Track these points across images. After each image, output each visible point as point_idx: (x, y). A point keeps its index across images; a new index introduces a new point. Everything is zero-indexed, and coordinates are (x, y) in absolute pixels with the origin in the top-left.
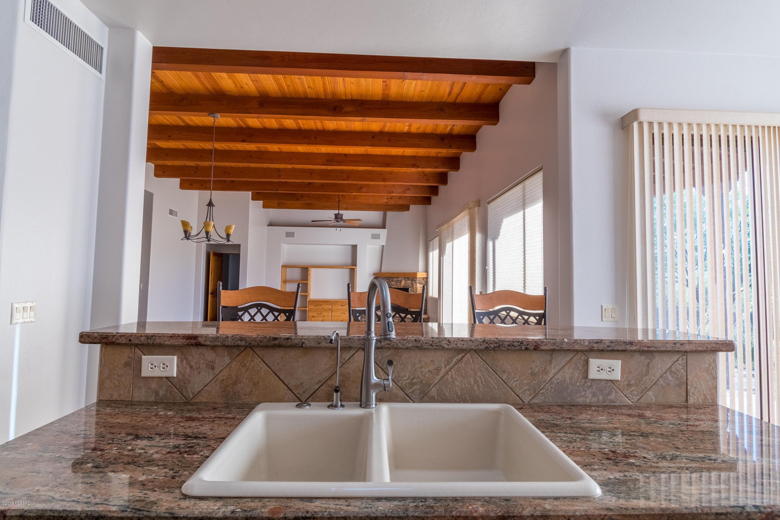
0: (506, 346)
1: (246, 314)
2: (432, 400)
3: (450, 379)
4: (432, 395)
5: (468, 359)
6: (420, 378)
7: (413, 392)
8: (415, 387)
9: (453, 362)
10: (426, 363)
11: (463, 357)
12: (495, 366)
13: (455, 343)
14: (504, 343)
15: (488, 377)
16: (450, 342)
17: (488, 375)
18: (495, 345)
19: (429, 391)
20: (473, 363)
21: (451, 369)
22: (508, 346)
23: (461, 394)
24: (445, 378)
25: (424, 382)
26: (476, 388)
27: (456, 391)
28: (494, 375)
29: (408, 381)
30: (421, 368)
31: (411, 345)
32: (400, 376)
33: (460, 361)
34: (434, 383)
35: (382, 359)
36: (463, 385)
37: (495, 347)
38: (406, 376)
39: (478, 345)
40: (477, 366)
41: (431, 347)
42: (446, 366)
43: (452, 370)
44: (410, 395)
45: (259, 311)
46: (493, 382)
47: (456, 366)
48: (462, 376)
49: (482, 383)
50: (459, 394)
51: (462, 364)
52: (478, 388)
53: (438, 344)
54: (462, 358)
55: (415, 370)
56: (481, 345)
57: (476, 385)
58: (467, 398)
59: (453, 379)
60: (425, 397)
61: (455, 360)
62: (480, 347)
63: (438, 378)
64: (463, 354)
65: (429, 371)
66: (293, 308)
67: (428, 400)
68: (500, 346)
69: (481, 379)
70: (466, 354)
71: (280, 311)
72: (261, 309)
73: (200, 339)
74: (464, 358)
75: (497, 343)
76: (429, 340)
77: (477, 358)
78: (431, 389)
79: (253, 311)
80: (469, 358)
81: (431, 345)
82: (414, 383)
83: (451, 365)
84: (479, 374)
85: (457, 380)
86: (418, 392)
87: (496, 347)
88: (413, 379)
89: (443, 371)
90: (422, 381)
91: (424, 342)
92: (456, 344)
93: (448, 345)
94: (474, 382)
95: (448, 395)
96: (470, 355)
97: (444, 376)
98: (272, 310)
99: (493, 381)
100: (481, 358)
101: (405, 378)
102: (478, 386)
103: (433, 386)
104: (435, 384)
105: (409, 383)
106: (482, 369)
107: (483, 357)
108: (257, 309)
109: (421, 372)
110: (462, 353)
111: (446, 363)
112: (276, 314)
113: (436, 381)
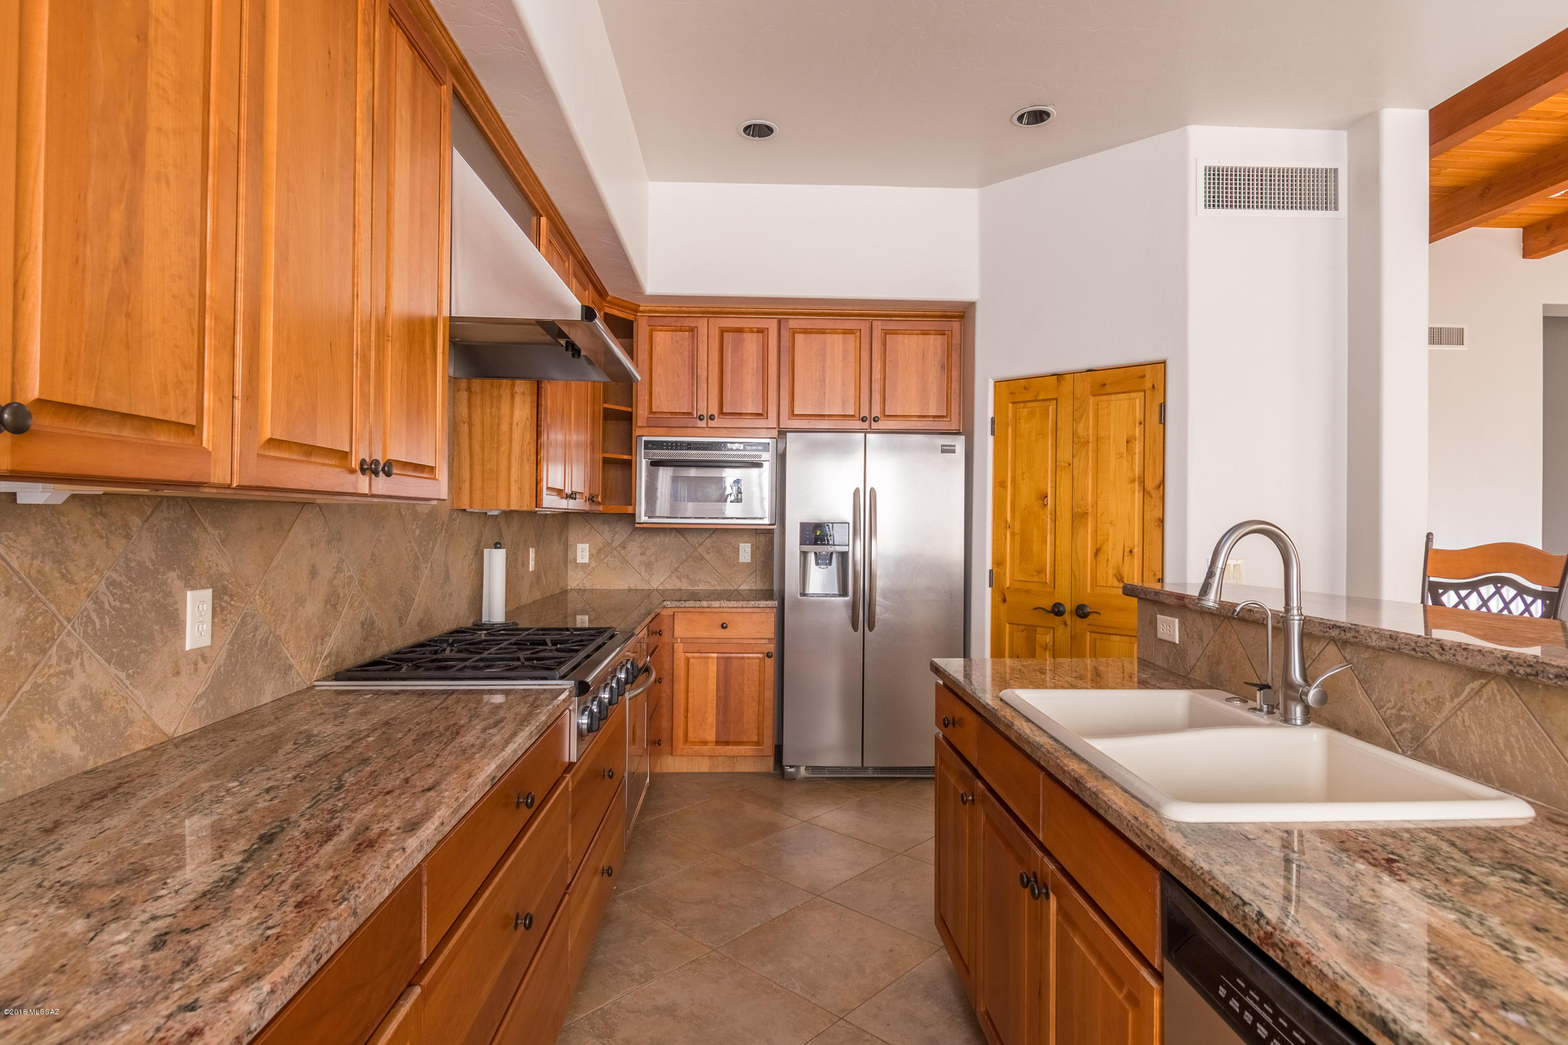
0: (1551, 676)
1: (1475, 594)
2: (1429, 758)
3: (1460, 727)
4: (1431, 748)
5: (1493, 694)
6: (1411, 711)
7: (1401, 733)
8: (1404, 725)
9: (1465, 693)
10: (1420, 685)
11: (1483, 686)
12: (1548, 721)
13: (1452, 651)
14: (1548, 668)
15: (1532, 741)
16: (1443, 649)
17: (1534, 739)
18: (1529, 670)
19: (1426, 739)
20: (1503, 704)
21: (1461, 705)
22: (1557, 676)
23: (1481, 763)
24: (1451, 720)
25: (1417, 719)
26: (1508, 758)
27: (1471, 754)
28: (1545, 740)
29: (1394, 711)
30: (1413, 692)
31: (1384, 643)
32: (1382, 699)
33: (1477, 693)
34: (1435, 727)
35: (1358, 662)
36: (1484, 746)
37: (1528, 675)
38: (1390, 701)
39: (1494, 665)
40: (1510, 713)
41: (1414, 653)
42: (1452, 699)
43: (1463, 709)
44: (1397, 737)
45: (1498, 592)
46: (1543, 756)
47: (1470, 702)
48: (1481, 726)
49: (1520, 749)
50: (1477, 761)
51: (1482, 702)
52: (1514, 761)
53: (1424, 650)
54: (1480, 690)
55: (1404, 693)
56: (1499, 665)
57: (1508, 753)
58: (1492, 774)
59: (1465, 726)
60: (1420, 748)
61: (1468, 689)
62: (1497, 668)
63: (1441, 717)
64: (1484, 681)
65: (1425, 701)
66: (1556, 590)
67: (1424, 756)
68: (1537, 675)
69: (1517, 741)
70: (1489, 681)
71: (1536, 595)
72: (1502, 587)
73: (1187, 601)
74: (1484, 690)
75: (1531, 666)
76: (1412, 640)
77: (1510, 695)
78: (1428, 737)
79: (1487, 590)
80: (1495, 692)
81: (1414, 650)
82: (1403, 716)
83: (1461, 698)
84: (1515, 730)
85: (1473, 732)
86: (1410, 736)
87: (1531, 675)
88: (1400, 709)
89: (1448, 707)
90: (1414, 717)
91: (1404, 641)
92: (1454, 655)
93: (1441, 655)
94: (1505, 745)
95: (1457, 756)
96: (1497, 684)
97: (1450, 717)
98: (1522, 591)
99: (1545, 755)
100: (1518, 696)
101: (1390, 705)
102: (1513, 755)
103: (1433, 732)
104: (1437, 729)
105: (1395, 715)
106: (1521, 722)
107: (1522, 695)
108: (1496, 587)
109: (1413, 699)
110: (1480, 678)
111: (1453, 691)
112: (1529, 599)
113: (1438, 723)
